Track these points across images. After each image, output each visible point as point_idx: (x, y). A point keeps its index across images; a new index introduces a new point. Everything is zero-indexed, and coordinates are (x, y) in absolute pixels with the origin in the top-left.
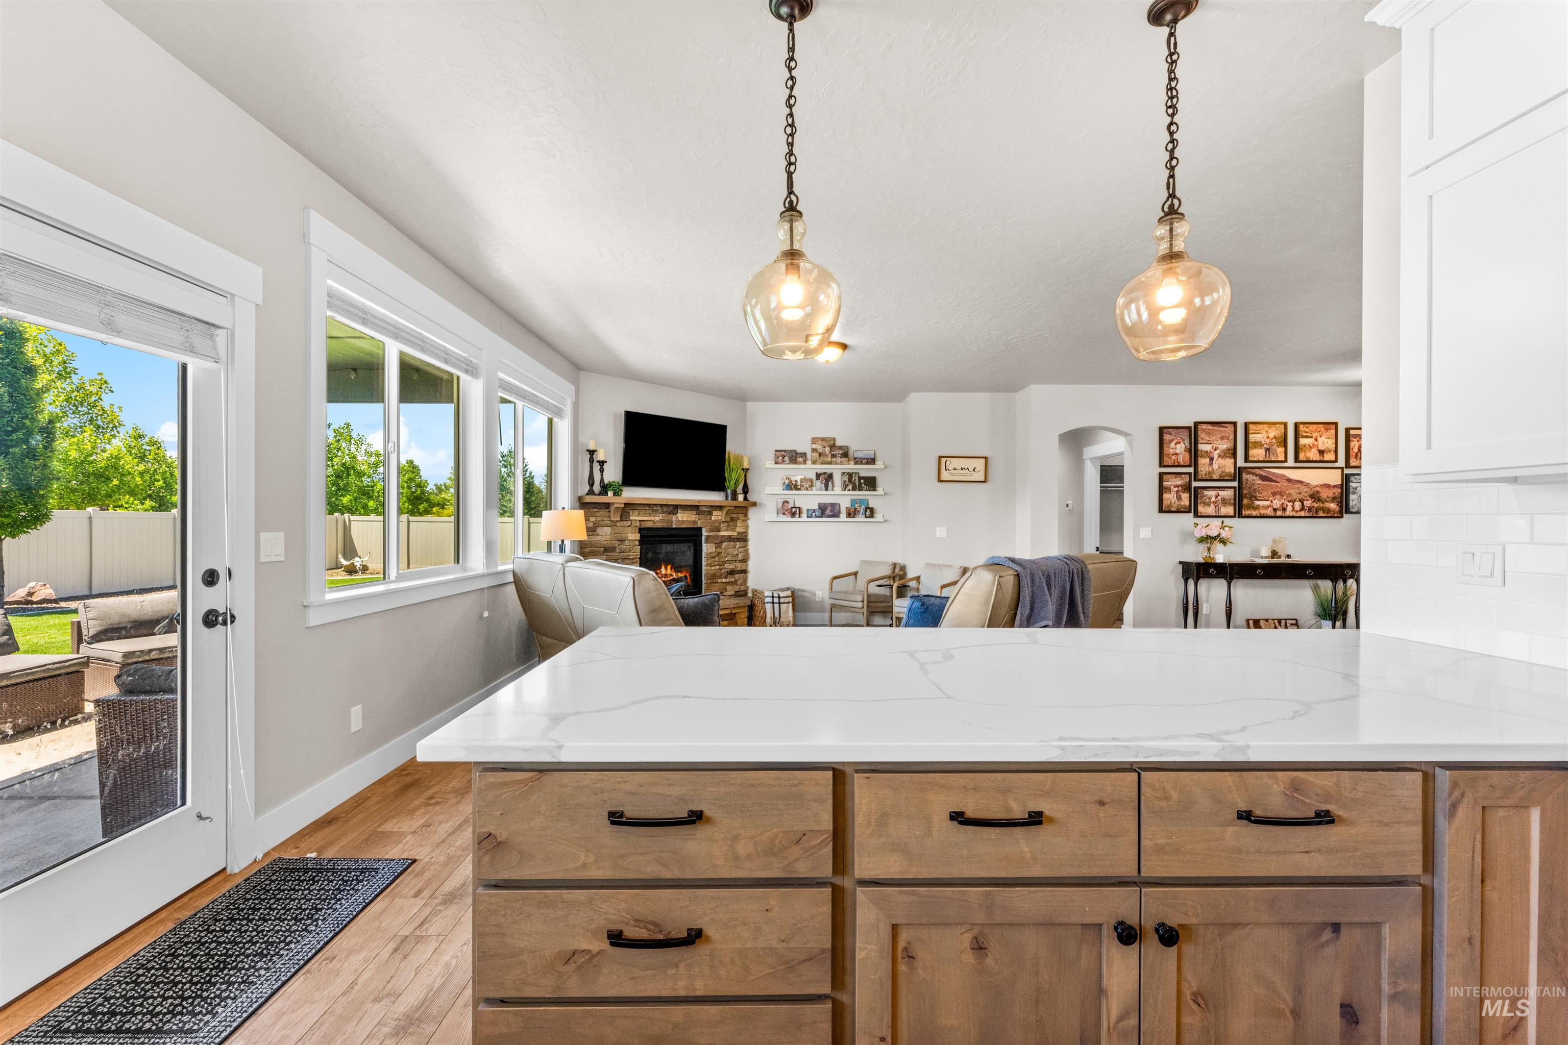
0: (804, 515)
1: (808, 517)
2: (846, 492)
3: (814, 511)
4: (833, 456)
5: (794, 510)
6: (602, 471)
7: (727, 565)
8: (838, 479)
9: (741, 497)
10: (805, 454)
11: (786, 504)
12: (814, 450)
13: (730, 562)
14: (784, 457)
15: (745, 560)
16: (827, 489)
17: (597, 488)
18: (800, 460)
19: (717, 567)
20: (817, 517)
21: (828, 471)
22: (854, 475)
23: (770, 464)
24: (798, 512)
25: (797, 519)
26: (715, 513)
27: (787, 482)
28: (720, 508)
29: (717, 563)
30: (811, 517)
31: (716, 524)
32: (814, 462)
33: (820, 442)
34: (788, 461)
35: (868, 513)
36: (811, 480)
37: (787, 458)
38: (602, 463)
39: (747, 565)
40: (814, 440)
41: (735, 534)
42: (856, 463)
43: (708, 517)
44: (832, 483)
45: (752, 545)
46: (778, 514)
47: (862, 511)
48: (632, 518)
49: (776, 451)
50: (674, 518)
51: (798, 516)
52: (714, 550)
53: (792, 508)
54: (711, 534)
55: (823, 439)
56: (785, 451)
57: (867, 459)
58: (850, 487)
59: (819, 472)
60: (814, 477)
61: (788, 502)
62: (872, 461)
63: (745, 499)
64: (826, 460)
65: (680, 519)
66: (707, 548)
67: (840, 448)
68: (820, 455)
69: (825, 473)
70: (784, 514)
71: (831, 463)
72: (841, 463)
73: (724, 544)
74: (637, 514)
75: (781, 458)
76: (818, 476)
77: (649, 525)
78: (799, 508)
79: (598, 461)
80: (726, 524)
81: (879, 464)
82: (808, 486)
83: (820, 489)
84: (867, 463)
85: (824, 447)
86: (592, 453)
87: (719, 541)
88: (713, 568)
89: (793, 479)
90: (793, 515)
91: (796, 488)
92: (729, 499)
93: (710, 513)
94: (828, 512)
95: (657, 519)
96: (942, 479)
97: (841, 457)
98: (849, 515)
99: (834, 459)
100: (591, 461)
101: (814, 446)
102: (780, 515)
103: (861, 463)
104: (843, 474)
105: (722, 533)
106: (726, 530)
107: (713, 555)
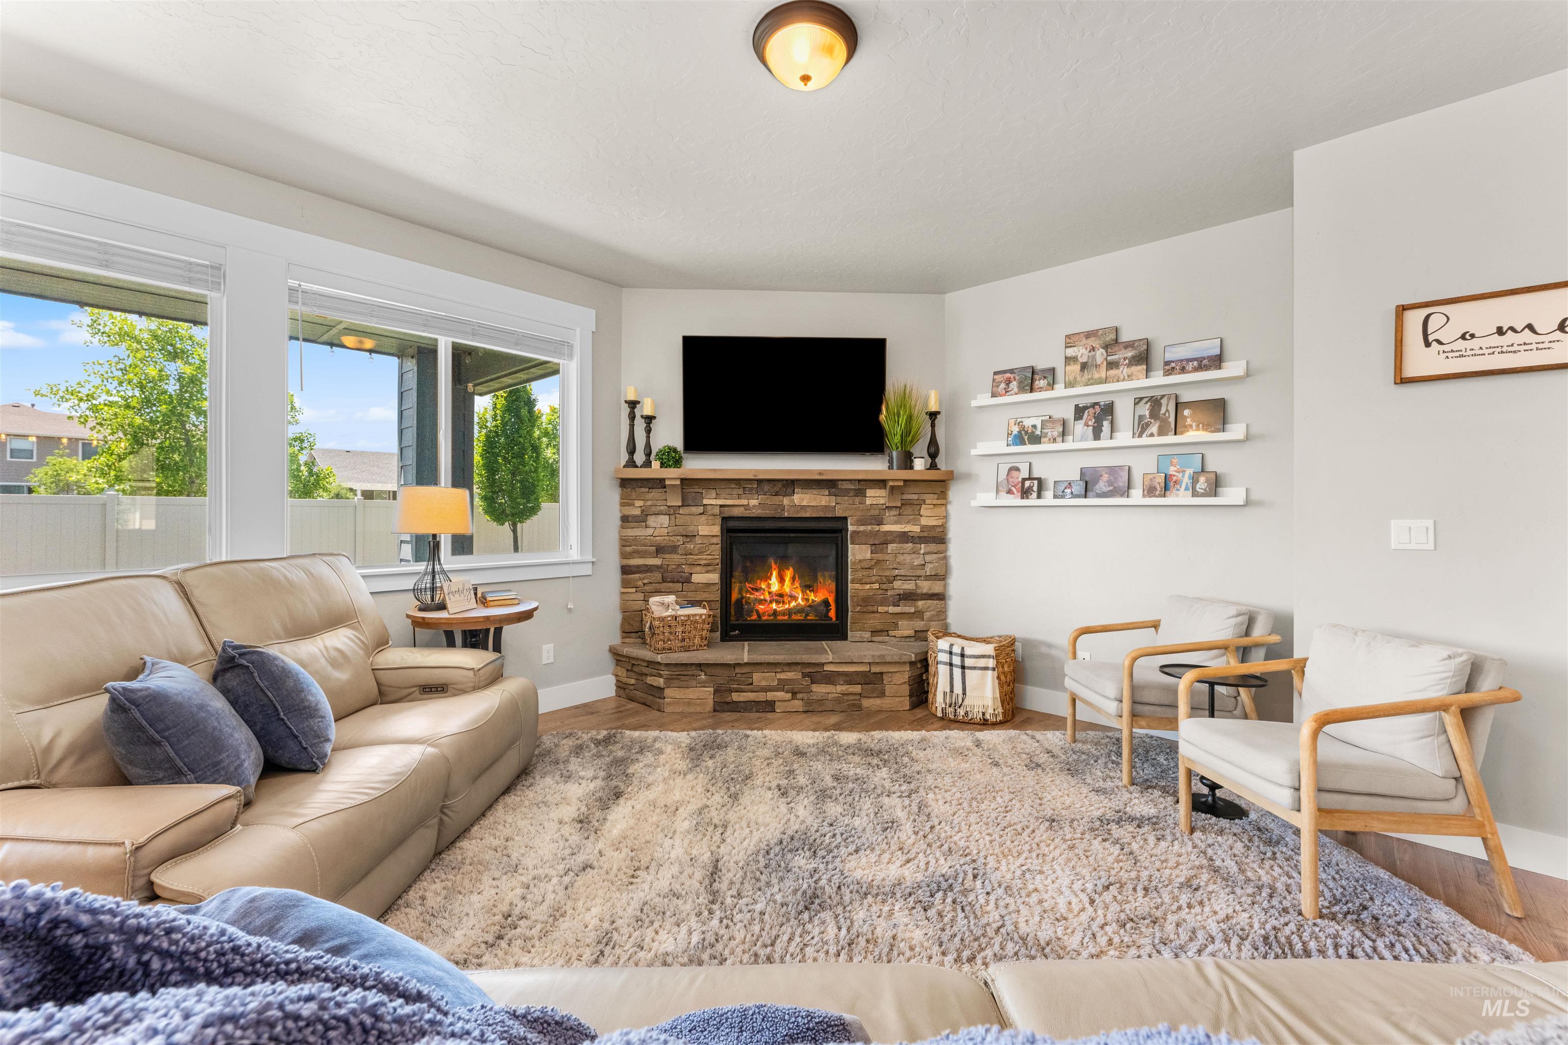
0: (1049, 494)
1: (1055, 497)
2: (1145, 440)
3: (1070, 485)
4: (1112, 365)
5: (1027, 484)
6: (648, 431)
7: (897, 584)
8: (1124, 412)
9: (919, 464)
10: (1053, 371)
11: (1014, 473)
12: (1069, 360)
13: (905, 578)
14: (1008, 382)
15: (942, 576)
16: (1097, 437)
17: (639, 458)
18: (1042, 383)
19: (876, 586)
20: (1074, 496)
21: (1103, 400)
22: (1164, 401)
23: (984, 399)
24: (1035, 488)
25: (1033, 501)
26: (869, 493)
27: (1016, 430)
28: (881, 483)
29: (874, 579)
30: (1063, 497)
31: (876, 512)
32: (1069, 385)
33: (1084, 341)
34: (1016, 390)
35: (1202, 485)
36: (1064, 423)
37: (1014, 385)
38: (649, 419)
39: (945, 586)
40: (1070, 341)
41: (917, 529)
42: (1169, 372)
43: (857, 500)
44: (1112, 423)
45: (954, 549)
46: (997, 491)
47: (1186, 480)
48: (705, 502)
49: (995, 373)
50: (786, 501)
51: (1035, 495)
52: (868, 555)
53: (1024, 480)
54: (862, 528)
55: (1089, 335)
56: (1011, 371)
57: (1200, 360)
58: (1154, 429)
59: (1082, 402)
60: (1070, 414)
61: (1018, 469)
62: (1217, 361)
63: (933, 466)
64: (1096, 376)
65: (797, 502)
66: (857, 553)
67: (1129, 345)
68: (1084, 366)
69: (1094, 405)
70: (1009, 492)
71: (1106, 381)
72: (1130, 377)
73: (891, 547)
74: (714, 495)
75: (1003, 385)
76: (1079, 412)
77: (736, 512)
78: (1040, 480)
79: (642, 416)
80: (894, 512)
81: (1233, 368)
82: (1055, 434)
83: (1083, 439)
84: (1201, 367)
85: (1093, 349)
86: (633, 404)
87: (880, 543)
88: (868, 587)
89: (1028, 423)
90: (1025, 493)
91: (1035, 439)
92: (895, 466)
93: (861, 493)
94: (1102, 486)
95: (754, 502)
96: (1410, 371)
97: (1130, 365)
98: (1150, 491)
99: (1112, 372)
100: (632, 417)
101: (1070, 352)
102: (1003, 494)
103: (1183, 370)
104: (1138, 401)
105: (886, 528)
106: (896, 523)
107: (865, 565)
